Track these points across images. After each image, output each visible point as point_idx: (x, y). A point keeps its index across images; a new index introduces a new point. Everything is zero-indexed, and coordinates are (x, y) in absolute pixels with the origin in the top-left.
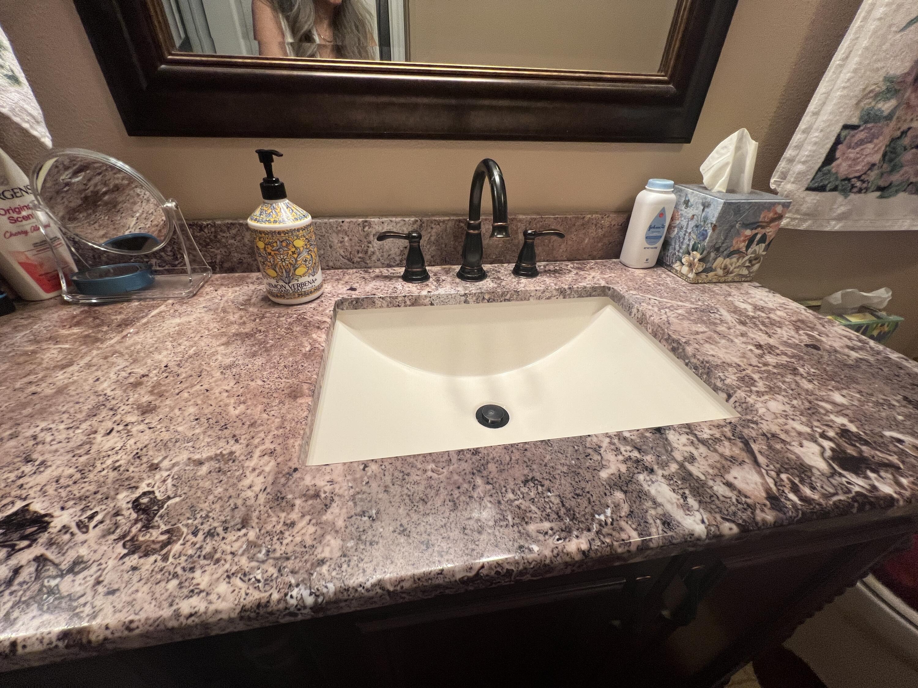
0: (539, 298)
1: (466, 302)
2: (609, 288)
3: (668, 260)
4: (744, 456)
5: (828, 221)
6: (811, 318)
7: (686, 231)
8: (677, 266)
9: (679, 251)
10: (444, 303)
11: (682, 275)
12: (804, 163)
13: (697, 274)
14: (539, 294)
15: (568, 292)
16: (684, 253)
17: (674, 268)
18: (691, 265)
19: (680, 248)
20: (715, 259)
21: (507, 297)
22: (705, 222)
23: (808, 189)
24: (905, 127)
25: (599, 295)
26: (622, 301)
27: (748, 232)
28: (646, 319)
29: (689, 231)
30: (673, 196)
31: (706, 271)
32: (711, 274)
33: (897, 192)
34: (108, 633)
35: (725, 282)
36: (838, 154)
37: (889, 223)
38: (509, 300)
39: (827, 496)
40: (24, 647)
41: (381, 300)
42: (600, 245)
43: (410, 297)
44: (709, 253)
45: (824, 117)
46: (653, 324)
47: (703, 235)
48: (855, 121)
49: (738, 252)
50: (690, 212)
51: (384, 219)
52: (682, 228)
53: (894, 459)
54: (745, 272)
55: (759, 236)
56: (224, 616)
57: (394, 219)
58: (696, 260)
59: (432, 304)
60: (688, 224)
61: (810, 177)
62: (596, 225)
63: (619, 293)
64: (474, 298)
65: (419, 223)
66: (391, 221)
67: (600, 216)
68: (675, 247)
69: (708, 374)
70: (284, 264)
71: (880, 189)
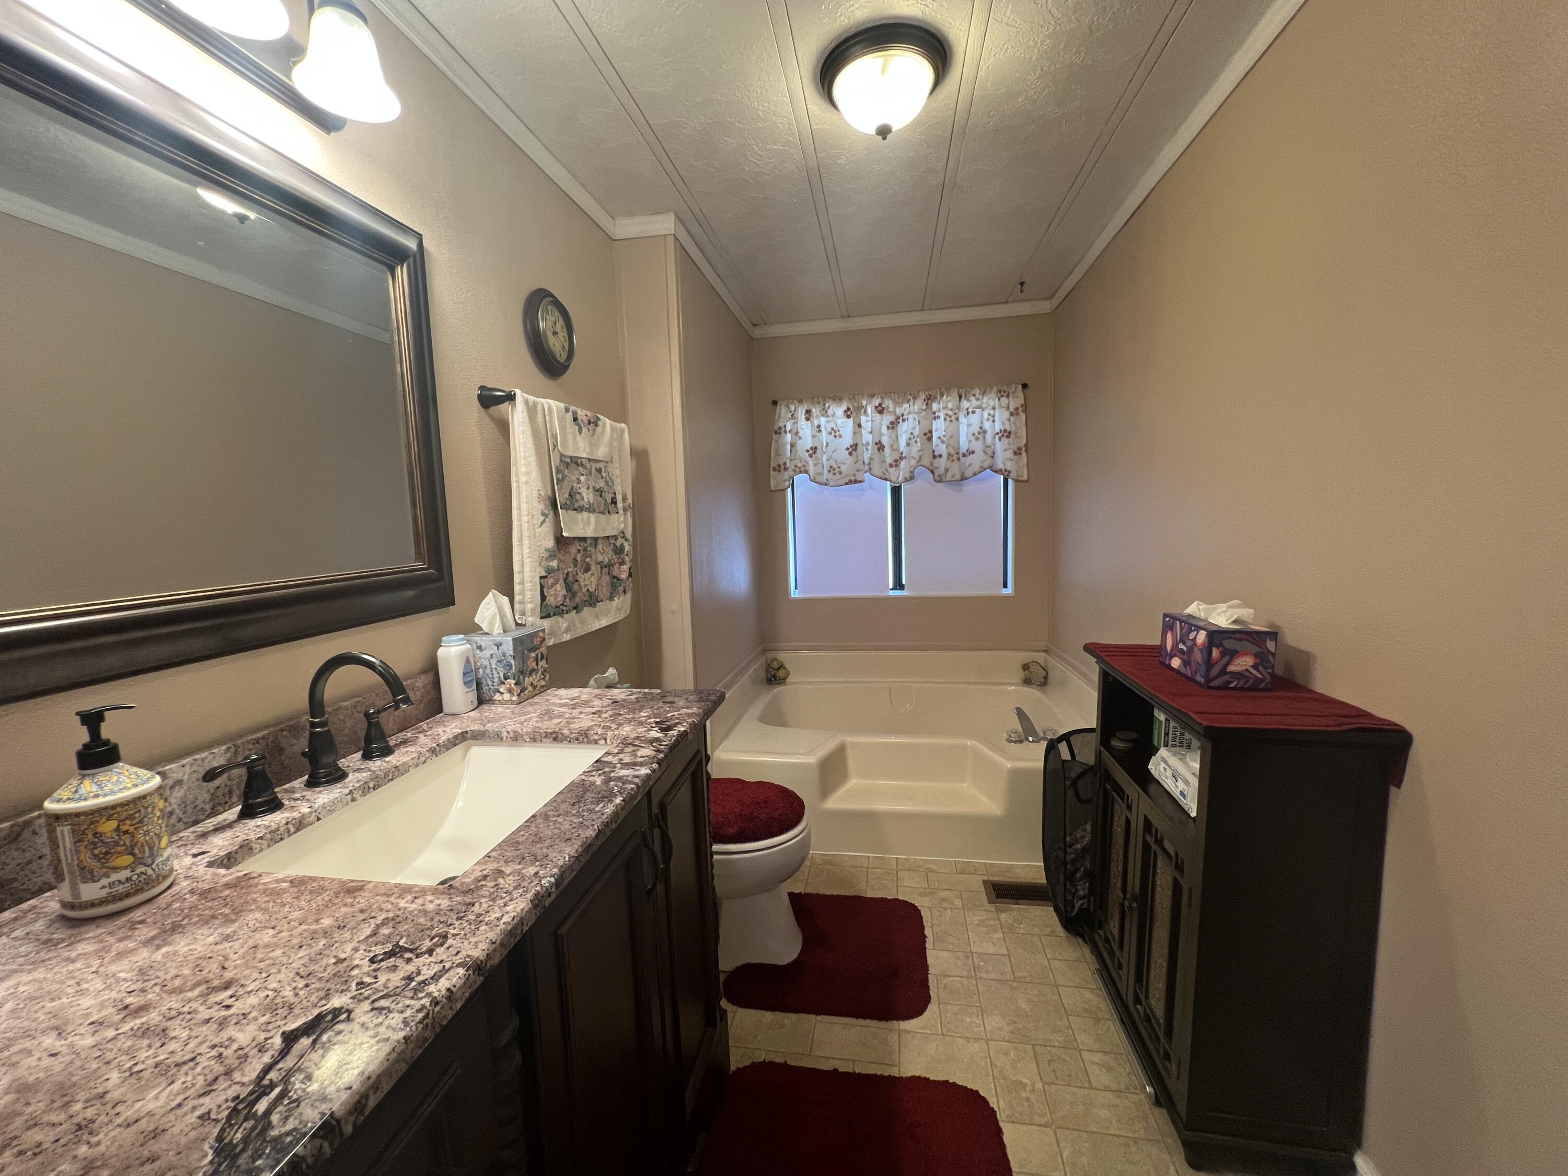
0: (417, 765)
1: (353, 800)
2: (466, 732)
3: (486, 696)
4: (636, 748)
5: (561, 634)
6: (601, 692)
7: (491, 668)
8: (497, 697)
9: (493, 686)
10: (331, 812)
11: (507, 702)
12: (531, 602)
13: (519, 695)
14: (415, 761)
15: (438, 749)
16: (498, 685)
17: (495, 700)
18: (510, 691)
19: (493, 682)
20: (524, 680)
21: (390, 777)
22: (504, 656)
23: (541, 618)
24: (566, 572)
25: (461, 742)
26: (487, 735)
27: (533, 655)
28: (519, 734)
29: (494, 667)
30: (468, 646)
31: (523, 690)
32: (526, 692)
33: (582, 607)
34: (486, 952)
35: (536, 695)
36: (546, 594)
37: (590, 627)
38: (392, 780)
39: (671, 740)
40: (454, 986)
41: (259, 841)
42: (422, 706)
43: (294, 822)
44: (519, 677)
45: (527, 575)
46: (528, 733)
47: (508, 665)
48: (544, 574)
49: (533, 670)
50: (487, 653)
51: (184, 762)
52: (486, 667)
53: (677, 721)
54: (543, 683)
55: (539, 655)
56: (527, 909)
57: (197, 757)
58: (513, 685)
59: (319, 819)
60: (490, 663)
61: (539, 610)
62: (413, 689)
63: (479, 731)
64: (360, 792)
65: (233, 750)
66: (195, 760)
67: (413, 680)
68: (488, 684)
69: (586, 737)
70: (147, 838)
71: (575, 608)
